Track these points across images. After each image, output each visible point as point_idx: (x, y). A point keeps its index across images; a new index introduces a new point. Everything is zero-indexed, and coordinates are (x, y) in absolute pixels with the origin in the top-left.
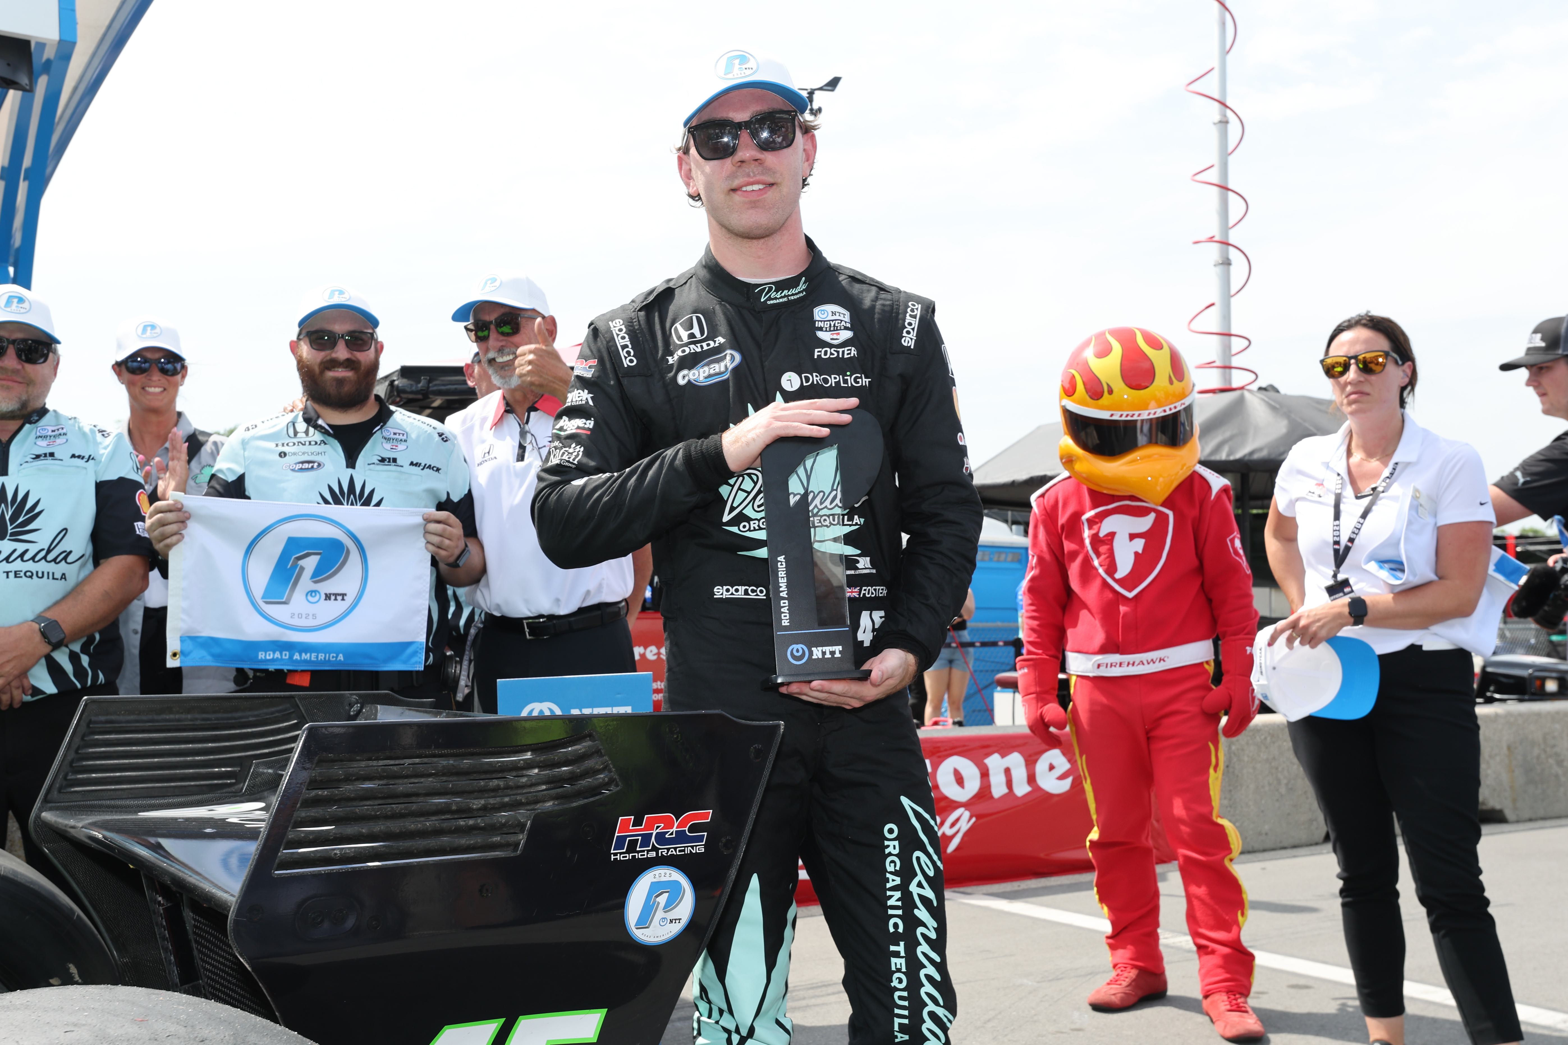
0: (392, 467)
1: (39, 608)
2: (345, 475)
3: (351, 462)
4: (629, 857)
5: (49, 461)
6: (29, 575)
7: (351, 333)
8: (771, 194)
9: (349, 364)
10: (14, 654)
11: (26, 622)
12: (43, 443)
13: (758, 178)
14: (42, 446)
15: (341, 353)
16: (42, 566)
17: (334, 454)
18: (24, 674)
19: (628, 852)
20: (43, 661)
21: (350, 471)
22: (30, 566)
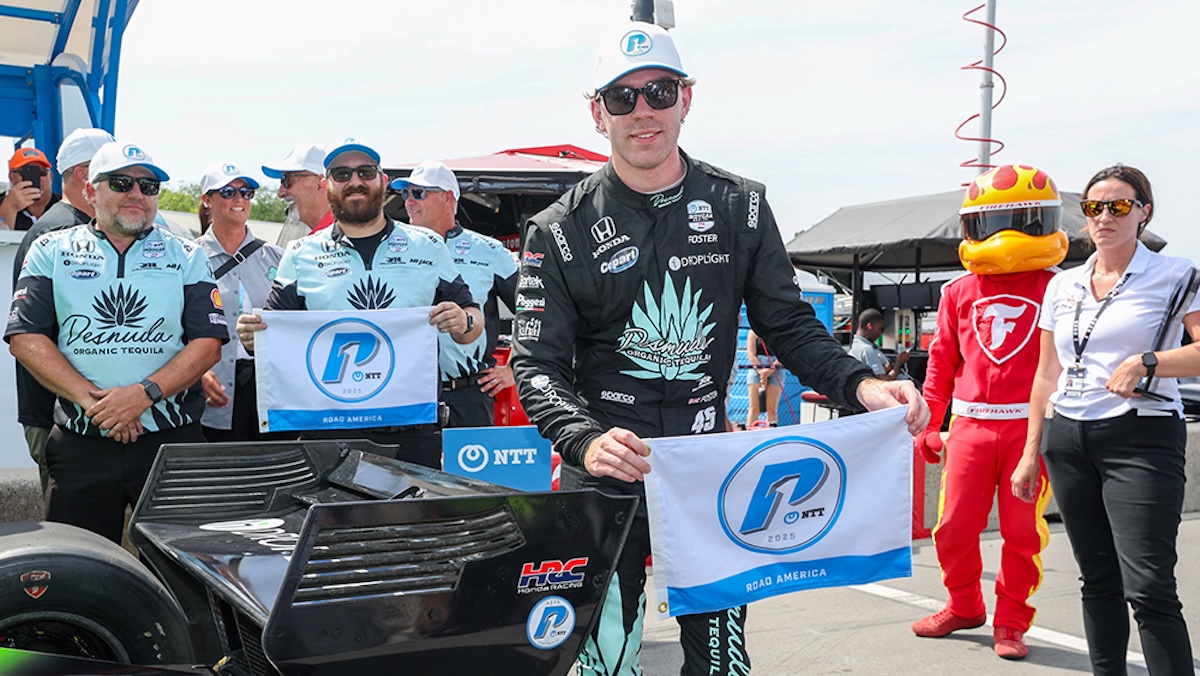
0: (398, 264)
1: (146, 375)
4: (529, 591)
5: (152, 270)
6: (139, 351)
7: (361, 168)
8: (659, 139)
10: (128, 406)
11: (136, 383)
12: (148, 255)
13: (650, 129)
14: (148, 258)
16: (147, 345)
18: (137, 419)
19: (530, 587)
20: (150, 410)
22: (139, 344)
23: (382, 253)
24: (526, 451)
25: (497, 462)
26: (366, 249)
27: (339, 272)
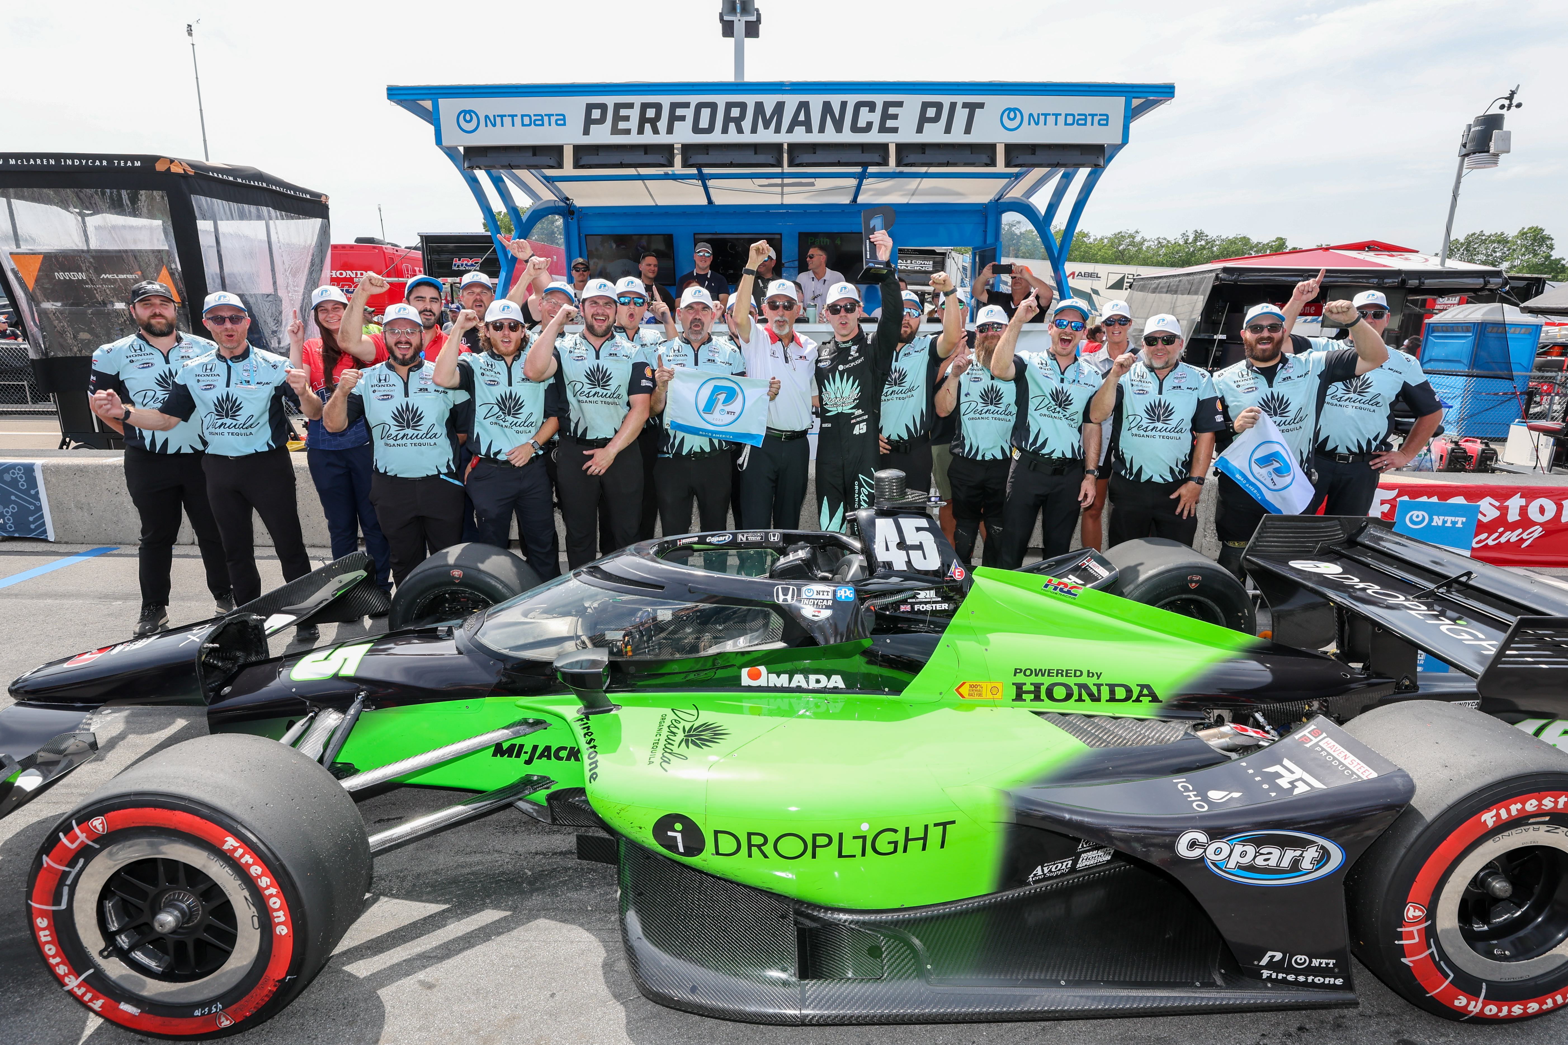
0: (1290, 381)
2: (1268, 391)
3: (1270, 385)
5: (1179, 390)
6: (1168, 438)
7: (1271, 325)
9: (1270, 339)
12: (1177, 381)
14: (1176, 383)
15: (1266, 334)
16: (1173, 434)
17: (1262, 380)
21: (1271, 389)
22: (1168, 434)
23: (1281, 374)
24: (1457, 519)
25: (1434, 524)
26: (1269, 375)
27: (1250, 390)
